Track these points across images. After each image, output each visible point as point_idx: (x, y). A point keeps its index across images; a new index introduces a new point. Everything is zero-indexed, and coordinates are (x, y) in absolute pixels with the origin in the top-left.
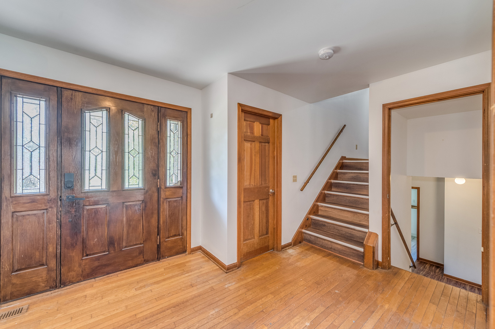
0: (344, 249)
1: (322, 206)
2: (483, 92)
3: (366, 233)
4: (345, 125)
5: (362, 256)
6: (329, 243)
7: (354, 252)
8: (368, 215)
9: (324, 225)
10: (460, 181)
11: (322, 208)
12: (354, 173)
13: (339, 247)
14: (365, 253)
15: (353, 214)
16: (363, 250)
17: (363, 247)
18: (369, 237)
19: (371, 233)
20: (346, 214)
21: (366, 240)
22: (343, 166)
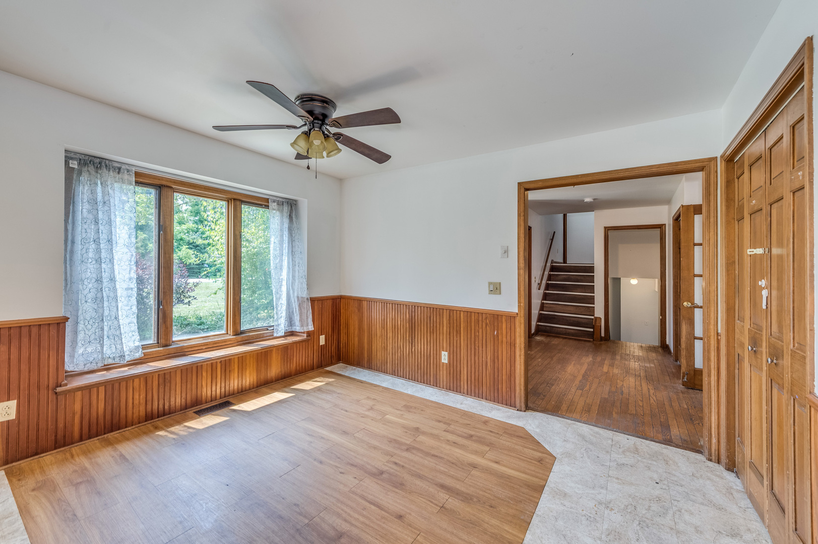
0: (576, 331)
1: (547, 303)
2: (660, 228)
3: (593, 319)
4: (554, 232)
5: (591, 335)
6: (564, 330)
7: (585, 332)
8: (594, 307)
10: (634, 282)
11: (547, 305)
12: (566, 275)
13: (572, 331)
14: (593, 332)
15: (575, 308)
16: (592, 330)
17: (593, 328)
18: (596, 321)
19: (596, 318)
20: (569, 308)
21: (593, 323)
22: (553, 269)
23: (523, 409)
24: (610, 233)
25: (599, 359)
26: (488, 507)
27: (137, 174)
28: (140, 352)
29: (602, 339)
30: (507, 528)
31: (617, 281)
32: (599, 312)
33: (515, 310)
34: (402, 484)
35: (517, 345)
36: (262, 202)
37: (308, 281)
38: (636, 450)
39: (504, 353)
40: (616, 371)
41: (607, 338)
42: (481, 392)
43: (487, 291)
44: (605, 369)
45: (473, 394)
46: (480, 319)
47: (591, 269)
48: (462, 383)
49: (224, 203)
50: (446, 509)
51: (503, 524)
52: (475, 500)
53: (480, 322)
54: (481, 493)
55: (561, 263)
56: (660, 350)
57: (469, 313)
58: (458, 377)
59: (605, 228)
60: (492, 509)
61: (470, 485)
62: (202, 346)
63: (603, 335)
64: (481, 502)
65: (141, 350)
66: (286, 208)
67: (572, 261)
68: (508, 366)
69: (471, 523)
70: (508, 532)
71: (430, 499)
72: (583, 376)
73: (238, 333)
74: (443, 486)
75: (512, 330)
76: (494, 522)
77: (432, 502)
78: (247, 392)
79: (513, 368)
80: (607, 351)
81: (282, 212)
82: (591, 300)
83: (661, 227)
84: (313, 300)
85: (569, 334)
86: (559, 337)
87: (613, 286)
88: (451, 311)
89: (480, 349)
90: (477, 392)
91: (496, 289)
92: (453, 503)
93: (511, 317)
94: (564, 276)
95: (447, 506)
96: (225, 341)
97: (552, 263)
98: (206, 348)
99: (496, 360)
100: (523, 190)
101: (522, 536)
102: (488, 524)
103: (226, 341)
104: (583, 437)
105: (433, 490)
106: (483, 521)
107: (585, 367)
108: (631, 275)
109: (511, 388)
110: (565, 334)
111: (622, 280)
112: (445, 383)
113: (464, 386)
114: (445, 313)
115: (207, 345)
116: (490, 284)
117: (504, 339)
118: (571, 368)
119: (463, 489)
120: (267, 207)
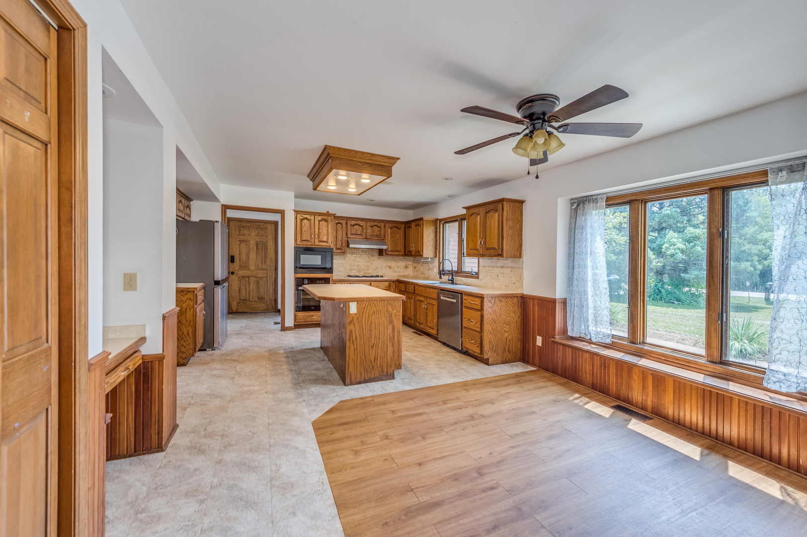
26: (388, 520)
27: (608, 199)
28: (610, 339)
30: (359, 517)
34: (456, 479)
36: (759, 178)
50: (408, 491)
51: (363, 518)
52: (403, 517)
54: (408, 529)
60: (384, 522)
61: (424, 527)
62: (661, 355)
64: (397, 520)
65: (610, 338)
69: (382, 497)
70: (355, 514)
71: (425, 488)
74: (437, 504)
76: (371, 513)
77: (422, 487)
78: (684, 428)
92: (410, 500)
95: (410, 494)
96: (696, 363)
98: (665, 360)
101: (343, 520)
102: (373, 507)
103: (691, 363)
105: (437, 495)
106: (378, 506)
115: (666, 357)
119: (423, 518)
120: (765, 183)
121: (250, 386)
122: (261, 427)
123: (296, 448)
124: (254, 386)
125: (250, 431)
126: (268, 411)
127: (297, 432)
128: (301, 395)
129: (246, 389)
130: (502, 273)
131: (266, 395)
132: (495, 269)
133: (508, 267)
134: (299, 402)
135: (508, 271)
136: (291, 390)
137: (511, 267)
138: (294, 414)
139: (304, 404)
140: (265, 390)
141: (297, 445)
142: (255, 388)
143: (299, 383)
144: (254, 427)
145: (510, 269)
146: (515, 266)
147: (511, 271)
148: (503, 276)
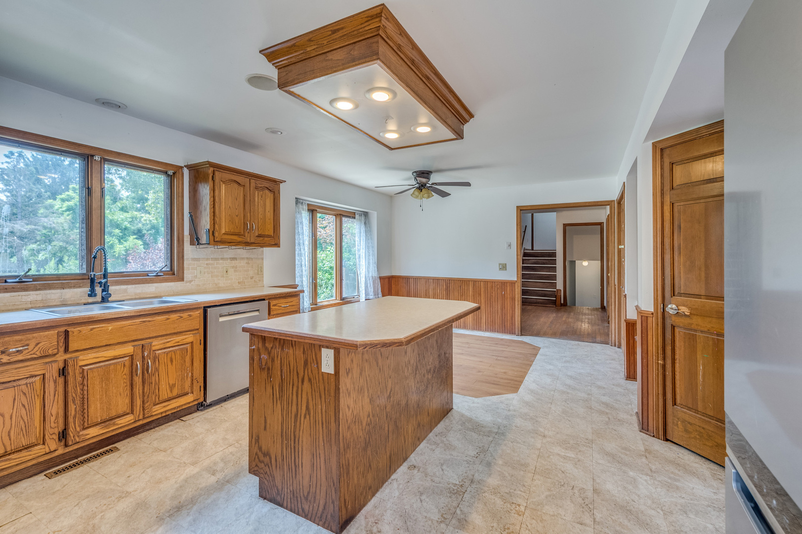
0: (544, 300)
3: (555, 291)
4: (526, 226)
5: (554, 302)
6: (535, 300)
7: (550, 301)
8: (556, 283)
9: (527, 292)
10: (585, 263)
12: (535, 259)
13: (541, 300)
14: (556, 300)
15: (542, 283)
16: (555, 299)
17: (556, 297)
18: (557, 292)
19: (558, 290)
20: (538, 284)
21: (555, 294)
22: (525, 255)
23: (520, 335)
24: (567, 227)
25: (560, 315)
29: (562, 305)
31: (573, 263)
32: (560, 286)
33: (514, 278)
35: (516, 299)
37: (377, 266)
38: (579, 345)
39: (509, 304)
40: (570, 320)
41: (565, 305)
42: (494, 328)
43: (498, 269)
44: (564, 319)
45: (489, 330)
46: (494, 285)
47: (553, 254)
48: (482, 325)
49: (334, 217)
53: (494, 287)
55: (530, 250)
56: (600, 310)
57: (486, 282)
58: (480, 321)
59: (564, 224)
63: (562, 302)
66: (363, 218)
67: (538, 247)
68: (511, 312)
72: (551, 323)
73: (342, 299)
75: (513, 290)
79: (513, 312)
80: (565, 311)
81: (360, 220)
82: (554, 277)
83: (601, 224)
84: (381, 278)
85: (538, 303)
86: (531, 305)
87: (570, 267)
88: (475, 281)
89: (494, 303)
90: (492, 328)
91: (503, 267)
93: (513, 283)
94: (533, 260)
97: (524, 250)
99: (503, 309)
100: (519, 211)
104: (553, 342)
107: (551, 319)
108: (582, 259)
109: (513, 324)
110: (536, 303)
111: (577, 262)
112: (471, 326)
113: (483, 325)
114: (470, 284)
116: (500, 264)
117: (509, 296)
118: (542, 320)
120: (354, 218)
121: (565, 458)
122: (558, 404)
123: (538, 385)
124: (559, 455)
125: (568, 404)
126: (549, 414)
127: (532, 392)
128: (507, 418)
129: (571, 454)
130: (233, 267)
131: (546, 433)
132: (221, 261)
133: (243, 259)
134: (515, 411)
135: (243, 263)
136: (514, 428)
137: (247, 258)
138: (527, 404)
139: (511, 408)
140: (544, 441)
141: (536, 386)
142: (557, 450)
143: (497, 433)
144: (564, 406)
145: (246, 261)
146: (252, 256)
147: (248, 263)
148: (235, 271)
